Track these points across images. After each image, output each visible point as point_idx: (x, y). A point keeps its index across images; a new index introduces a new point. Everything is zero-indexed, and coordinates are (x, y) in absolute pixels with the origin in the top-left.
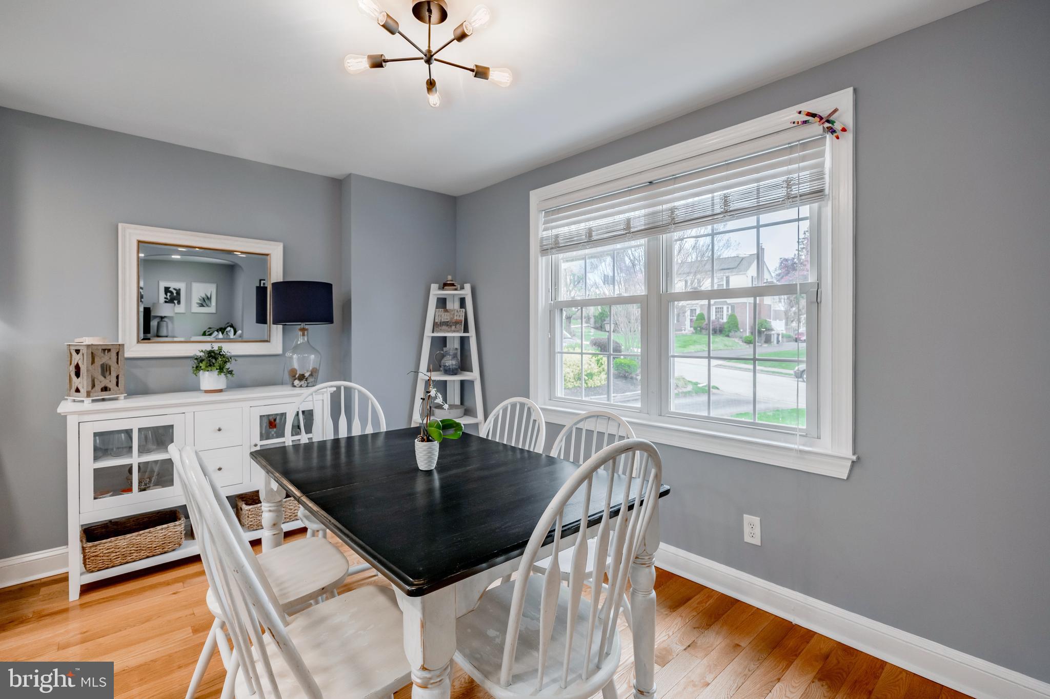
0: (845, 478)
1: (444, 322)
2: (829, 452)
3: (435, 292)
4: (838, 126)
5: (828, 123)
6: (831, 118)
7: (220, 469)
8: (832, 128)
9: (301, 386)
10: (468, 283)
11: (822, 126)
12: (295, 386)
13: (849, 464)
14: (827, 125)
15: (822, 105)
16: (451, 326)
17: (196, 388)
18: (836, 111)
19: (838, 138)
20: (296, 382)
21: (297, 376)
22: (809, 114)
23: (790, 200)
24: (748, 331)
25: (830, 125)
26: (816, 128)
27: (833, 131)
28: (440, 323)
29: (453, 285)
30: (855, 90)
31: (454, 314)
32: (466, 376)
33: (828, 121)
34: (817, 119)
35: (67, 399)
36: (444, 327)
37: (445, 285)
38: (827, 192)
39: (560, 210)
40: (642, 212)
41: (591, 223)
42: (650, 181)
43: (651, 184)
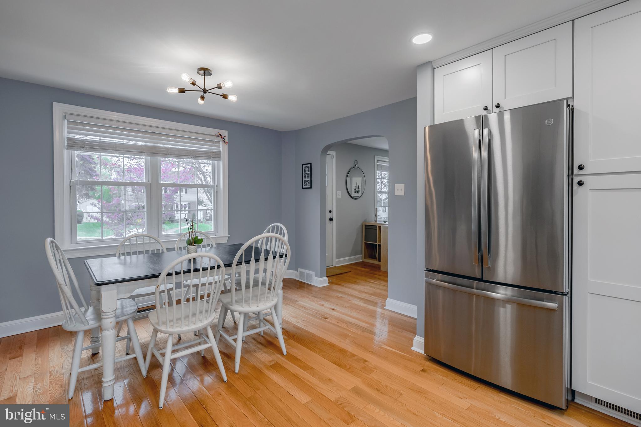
0: (226, 242)
2: (223, 236)
4: (225, 140)
13: (227, 238)
14: (223, 139)
15: (222, 132)
18: (225, 136)
19: (225, 144)
22: (220, 134)
23: (213, 158)
26: (220, 139)
27: (224, 142)
30: (228, 131)
34: (221, 136)
38: (221, 158)
39: (83, 124)
40: (149, 144)
41: (115, 140)
42: (154, 131)
43: (154, 132)
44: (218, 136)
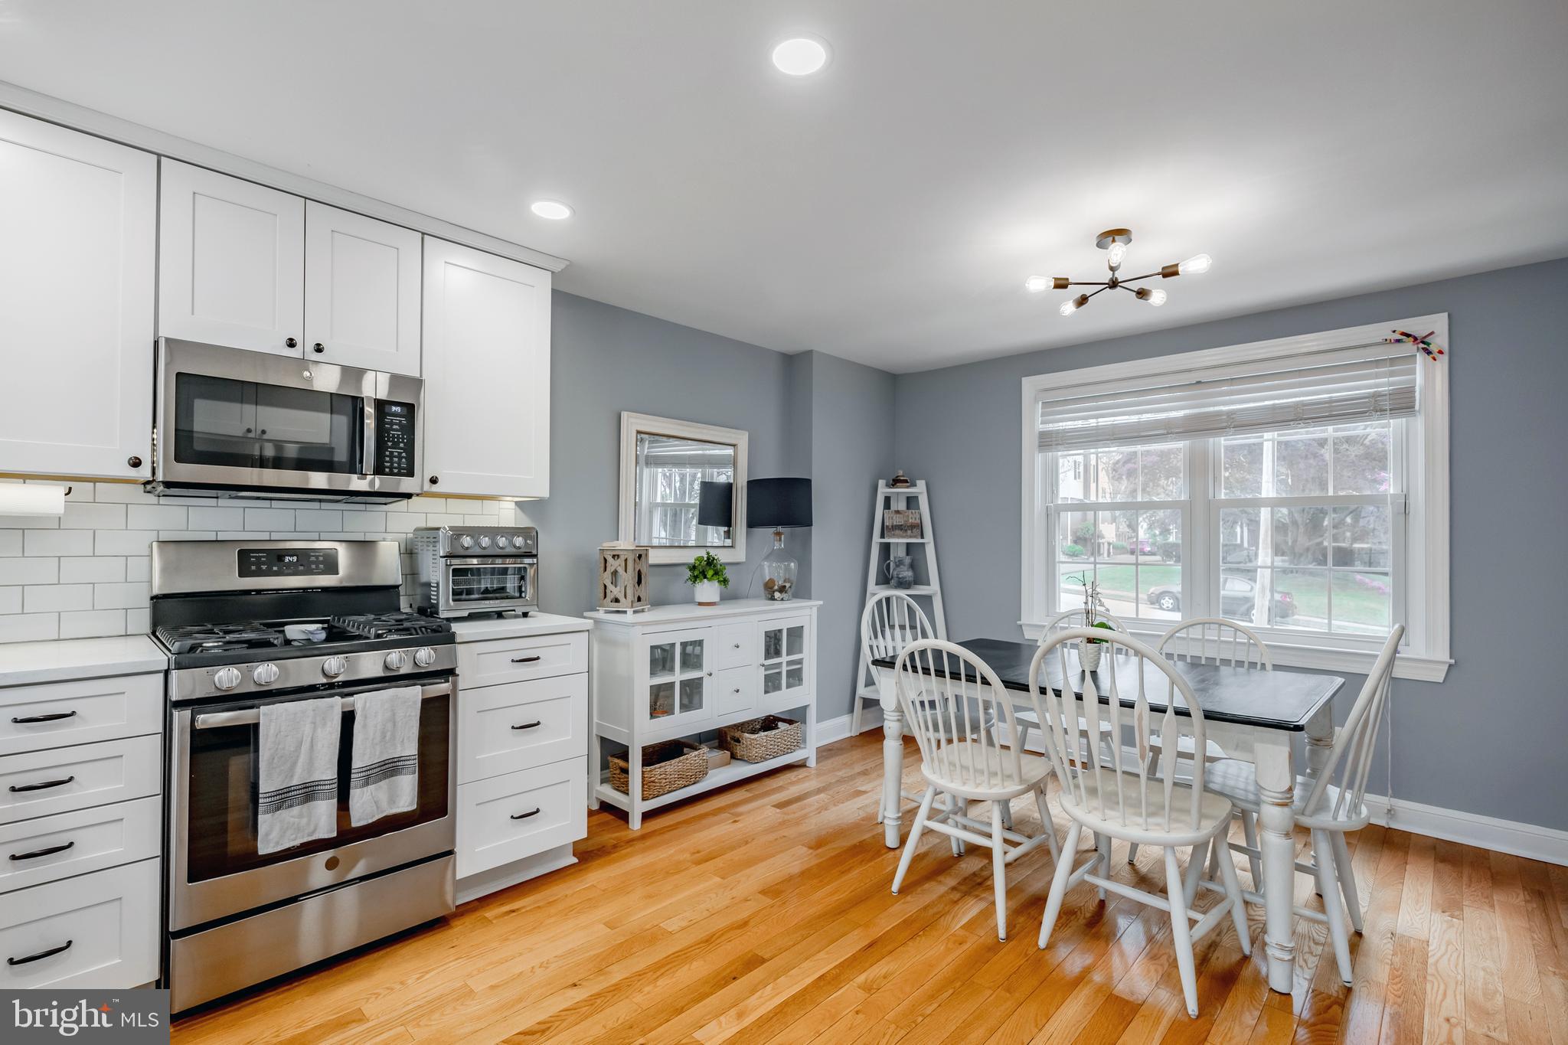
0: (1441, 681)
1: (896, 526)
2: (1424, 657)
3: (883, 490)
4: (1433, 348)
5: (1424, 343)
6: (1426, 340)
7: (738, 691)
8: (1427, 349)
9: (782, 600)
10: (922, 479)
11: (1416, 346)
12: (776, 600)
13: (1446, 667)
14: (1422, 345)
15: (1417, 325)
16: (906, 530)
17: (689, 600)
18: (1432, 333)
19: (1434, 359)
20: (777, 595)
21: (776, 587)
22: (1403, 334)
23: (1379, 413)
24: (1069, 538)
25: (1426, 346)
26: (1409, 347)
27: (1429, 353)
28: (892, 526)
29: (906, 481)
30: (1449, 315)
31: (908, 516)
32: (921, 590)
33: (1423, 342)
34: (1411, 339)
35: (598, 610)
36: (897, 532)
37: (896, 482)
38: (1417, 407)
39: (1066, 402)
40: (1187, 412)
41: (1112, 419)
42: (1198, 380)
43: (1199, 382)
44: (1398, 341)
